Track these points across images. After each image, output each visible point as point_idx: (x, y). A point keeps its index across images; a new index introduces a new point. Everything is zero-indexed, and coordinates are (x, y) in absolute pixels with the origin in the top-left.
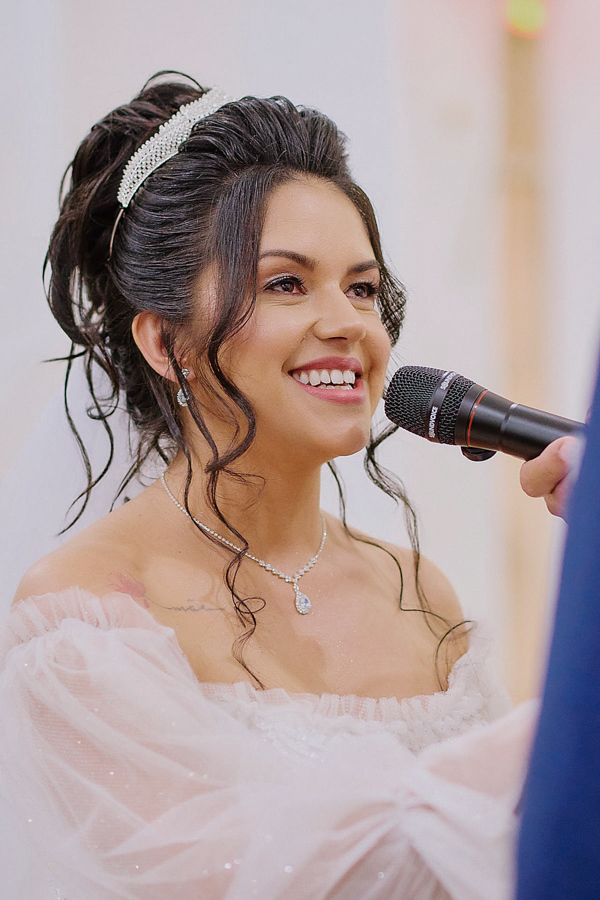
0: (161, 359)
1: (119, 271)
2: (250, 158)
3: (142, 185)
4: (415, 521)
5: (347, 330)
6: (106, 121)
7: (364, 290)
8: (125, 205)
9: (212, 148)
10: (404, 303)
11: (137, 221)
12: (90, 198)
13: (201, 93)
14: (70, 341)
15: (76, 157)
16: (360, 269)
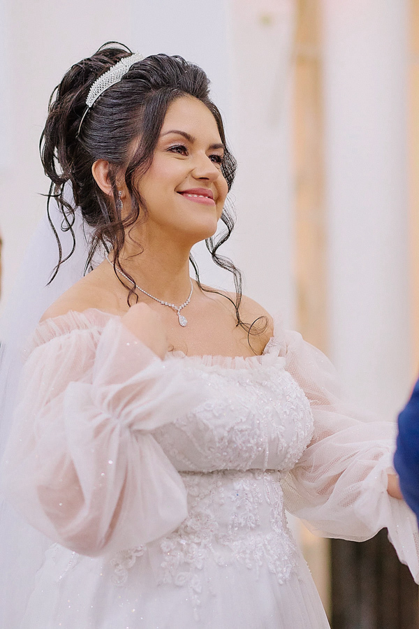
0: (107, 185)
1: (85, 139)
2: (162, 83)
3: (100, 96)
4: (240, 279)
5: (210, 174)
6: (81, 63)
7: (216, 159)
8: (90, 106)
9: (142, 77)
10: (235, 170)
11: (97, 113)
12: (71, 102)
13: (131, 54)
14: (50, 181)
15: (62, 82)
16: (215, 147)
